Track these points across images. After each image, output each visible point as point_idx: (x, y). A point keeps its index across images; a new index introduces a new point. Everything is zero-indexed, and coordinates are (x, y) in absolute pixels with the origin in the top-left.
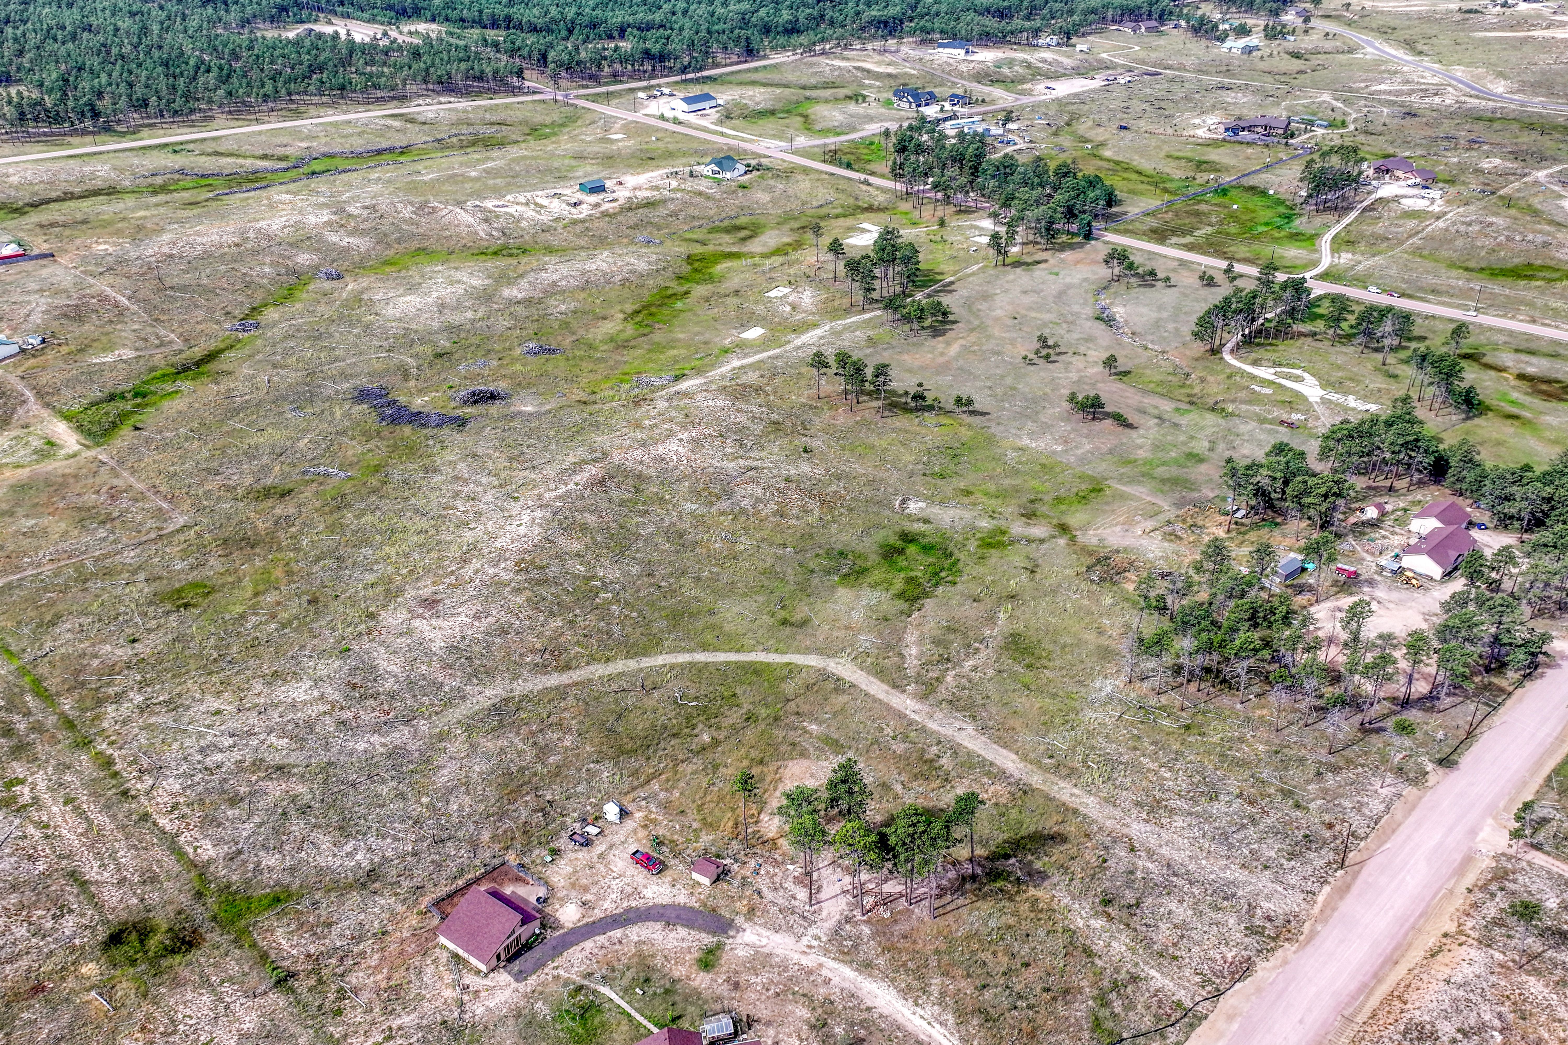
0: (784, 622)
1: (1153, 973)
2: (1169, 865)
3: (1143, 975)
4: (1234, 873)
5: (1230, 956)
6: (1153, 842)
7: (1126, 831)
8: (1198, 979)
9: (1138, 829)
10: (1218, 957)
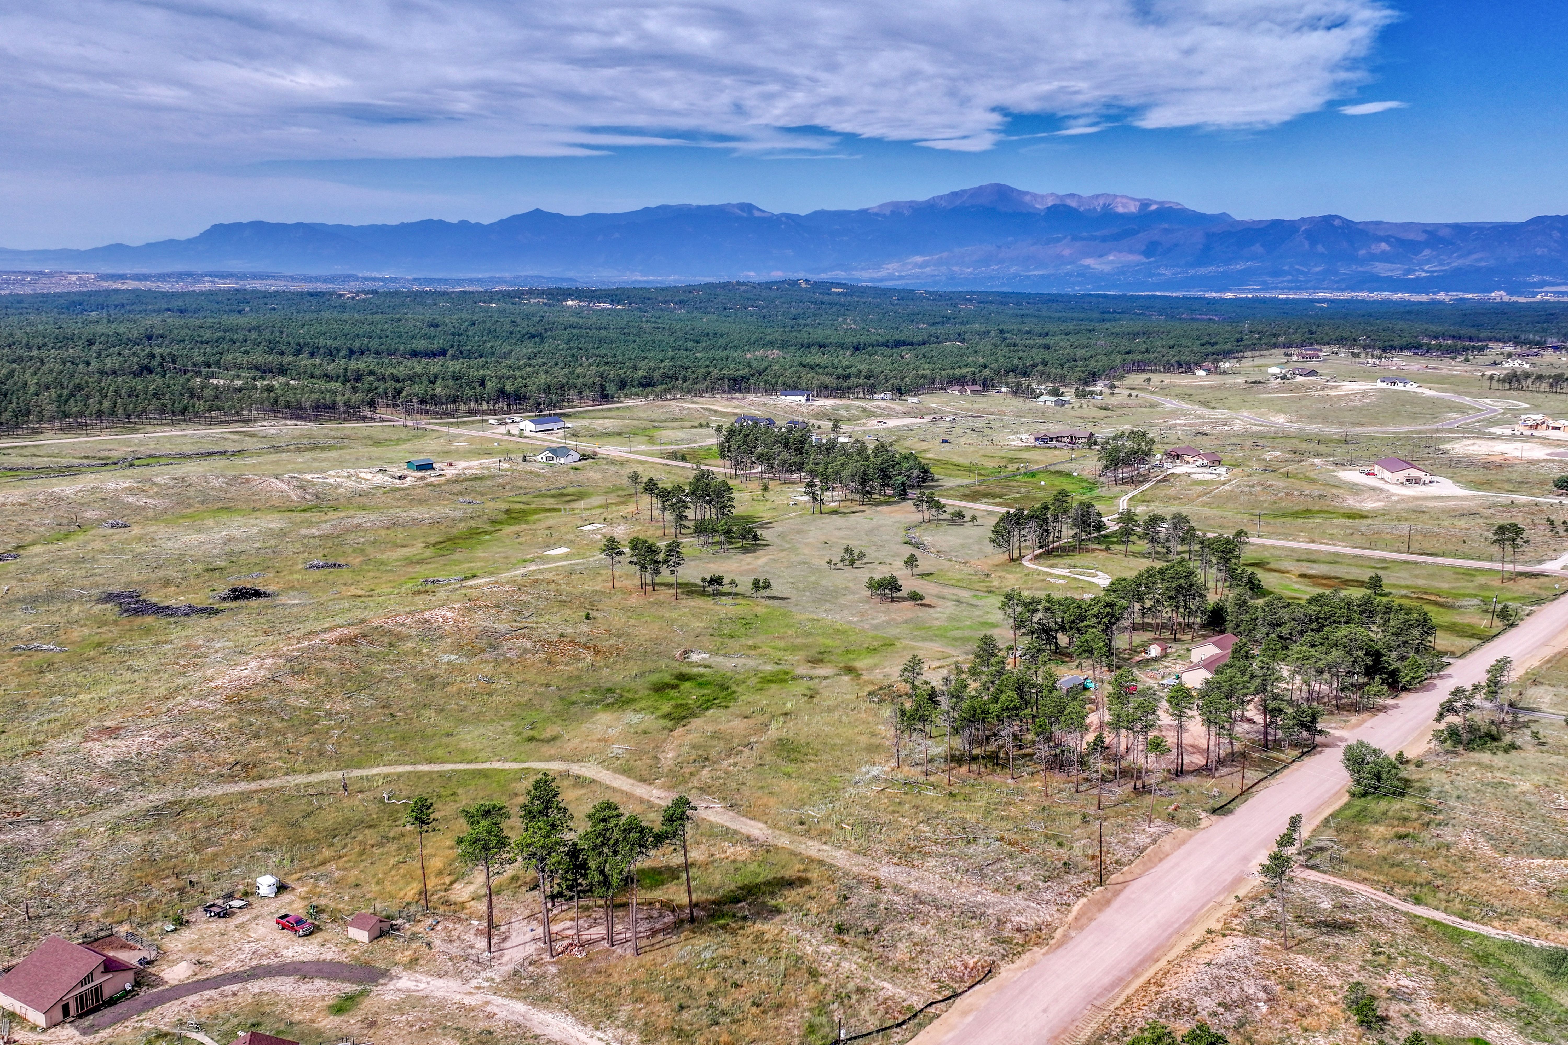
0: (531, 739)
1: (885, 984)
2: (915, 896)
3: (872, 987)
4: (987, 896)
5: (971, 963)
6: (902, 879)
7: (873, 873)
8: (934, 986)
9: (886, 871)
10: (959, 964)
